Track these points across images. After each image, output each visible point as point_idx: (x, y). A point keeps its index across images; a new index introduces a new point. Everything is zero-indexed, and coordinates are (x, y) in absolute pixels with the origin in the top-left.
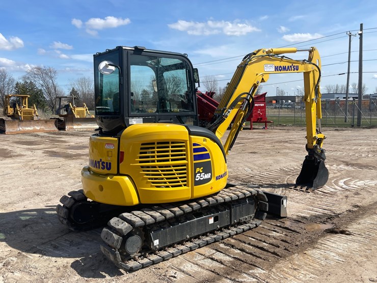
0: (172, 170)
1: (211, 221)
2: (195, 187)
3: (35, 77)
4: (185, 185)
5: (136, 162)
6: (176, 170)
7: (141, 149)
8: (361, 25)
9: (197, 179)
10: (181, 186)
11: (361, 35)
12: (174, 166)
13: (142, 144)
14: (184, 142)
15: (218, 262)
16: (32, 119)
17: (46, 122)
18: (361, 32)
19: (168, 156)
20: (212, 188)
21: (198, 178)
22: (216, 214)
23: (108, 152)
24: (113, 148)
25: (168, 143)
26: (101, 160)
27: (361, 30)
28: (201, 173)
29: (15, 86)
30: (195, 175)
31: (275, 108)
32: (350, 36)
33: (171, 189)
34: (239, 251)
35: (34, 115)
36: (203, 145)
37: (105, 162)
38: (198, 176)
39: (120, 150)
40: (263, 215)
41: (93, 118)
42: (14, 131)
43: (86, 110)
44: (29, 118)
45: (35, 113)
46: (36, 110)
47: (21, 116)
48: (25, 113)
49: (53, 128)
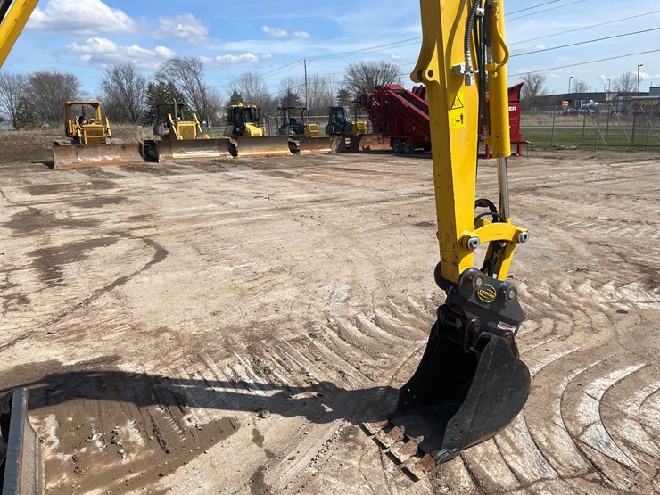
3: (173, 75)
16: (103, 142)
17: (124, 147)
29: (147, 89)
31: (565, 114)
35: (104, 135)
41: (206, 140)
42: (69, 163)
43: (197, 125)
44: (98, 142)
45: (107, 132)
46: (108, 126)
47: (83, 138)
48: (89, 133)
49: (136, 158)
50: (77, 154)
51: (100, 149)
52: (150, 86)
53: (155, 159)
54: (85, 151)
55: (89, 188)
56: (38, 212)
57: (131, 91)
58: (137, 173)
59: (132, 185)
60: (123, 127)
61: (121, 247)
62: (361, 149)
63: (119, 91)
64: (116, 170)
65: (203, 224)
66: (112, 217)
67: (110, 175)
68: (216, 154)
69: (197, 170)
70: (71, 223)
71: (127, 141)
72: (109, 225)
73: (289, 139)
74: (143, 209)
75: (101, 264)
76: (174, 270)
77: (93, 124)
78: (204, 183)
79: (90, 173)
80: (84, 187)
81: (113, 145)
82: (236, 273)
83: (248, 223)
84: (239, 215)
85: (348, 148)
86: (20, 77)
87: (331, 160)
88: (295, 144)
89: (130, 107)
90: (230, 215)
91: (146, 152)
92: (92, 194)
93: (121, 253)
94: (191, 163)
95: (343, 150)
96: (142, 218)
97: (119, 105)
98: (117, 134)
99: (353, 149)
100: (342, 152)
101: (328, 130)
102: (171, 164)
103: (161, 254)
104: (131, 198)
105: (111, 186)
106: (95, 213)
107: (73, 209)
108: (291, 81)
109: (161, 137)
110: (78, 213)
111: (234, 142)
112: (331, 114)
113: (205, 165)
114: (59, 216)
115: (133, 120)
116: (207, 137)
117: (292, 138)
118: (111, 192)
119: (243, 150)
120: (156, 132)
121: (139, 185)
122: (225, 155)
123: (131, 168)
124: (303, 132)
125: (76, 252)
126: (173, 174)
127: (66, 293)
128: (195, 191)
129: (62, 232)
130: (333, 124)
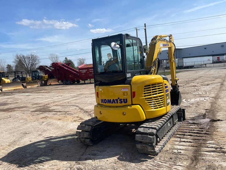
0: (159, 99)
1: (169, 124)
2: (167, 107)
4: (164, 106)
5: (143, 96)
7: (145, 89)
8: (145, 24)
9: (167, 103)
11: (145, 29)
12: (159, 97)
13: (145, 86)
14: (162, 83)
15: (188, 142)
18: (145, 28)
19: (156, 91)
22: (170, 121)
23: (124, 93)
24: (128, 90)
25: (156, 84)
26: (119, 98)
27: (145, 27)
30: (167, 100)
32: (137, 30)
33: (159, 109)
34: (189, 136)
36: (167, 84)
37: (123, 99)
39: (132, 91)
40: (181, 119)
62: (48, 84)
88: (23, 84)
99: (45, 84)
100: (42, 86)
112: (32, 73)
130: (34, 76)
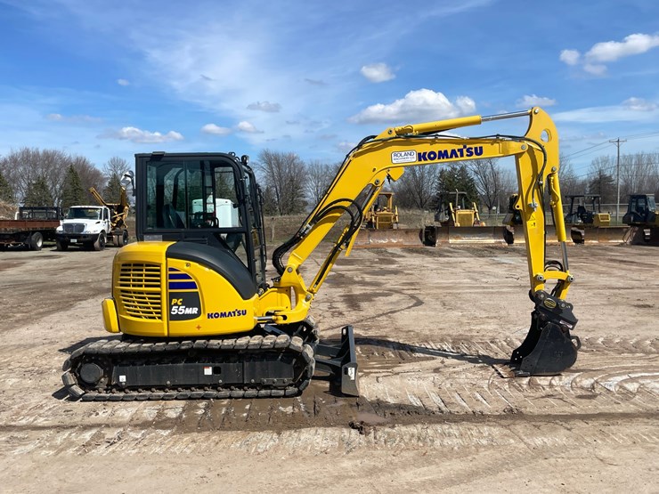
0: (144, 298)
1: (208, 371)
2: (170, 322)
4: (159, 318)
5: (118, 285)
6: (149, 298)
7: (122, 270)
9: (172, 313)
10: (154, 318)
13: (123, 265)
14: (159, 265)
16: (391, 227)
17: (407, 232)
19: (141, 280)
20: (199, 327)
21: (175, 310)
22: (217, 364)
25: (142, 265)
28: (179, 306)
29: (438, 175)
30: (171, 307)
33: (144, 320)
35: (393, 221)
36: (185, 270)
38: (174, 308)
41: (483, 227)
42: (362, 244)
43: (475, 213)
44: (387, 227)
45: (395, 218)
46: (396, 213)
47: (375, 223)
48: (381, 219)
49: (416, 241)
50: (369, 236)
51: (387, 233)
52: (442, 172)
53: (432, 243)
54: (376, 234)
55: (376, 263)
56: (343, 276)
57: (422, 177)
58: (415, 255)
59: (409, 263)
60: (411, 212)
61: (395, 298)
63: (411, 176)
64: (398, 251)
65: (455, 291)
66: (391, 282)
67: (393, 255)
68: (491, 241)
69: (468, 254)
70: (363, 283)
71: (412, 227)
72: (389, 286)
73: (573, 229)
74: (414, 279)
75: (382, 304)
76: (425, 310)
77: (385, 212)
78: (469, 265)
79: (377, 253)
80: (373, 262)
81: (398, 229)
82: (463, 316)
83: (488, 293)
84: (484, 288)
85: (648, 241)
86: (327, 167)
87: (617, 251)
88: (580, 233)
89: (419, 193)
90: (478, 287)
91: (426, 237)
92: (378, 267)
93: (394, 301)
94: (464, 249)
95: (640, 241)
96: (412, 284)
97: (410, 191)
98: (403, 219)
99: (654, 241)
100: (638, 244)
101: (626, 219)
102: (446, 248)
103: (419, 303)
104: (406, 272)
105: (393, 262)
106: (380, 279)
107: (365, 276)
108: (606, 161)
109: (442, 223)
110: (368, 278)
111: (512, 231)
112: (631, 202)
113: (478, 250)
114: (356, 279)
115: (422, 206)
116: (484, 224)
117: (578, 227)
118: (393, 267)
119: (519, 238)
120: (437, 219)
121: (414, 263)
122: (500, 242)
123: (411, 250)
124: (591, 221)
125: (368, 298)
126: (445, 256)
127: (362, 313)
128: (458, 270)
129: (359, 287)
130: (633, 213)
